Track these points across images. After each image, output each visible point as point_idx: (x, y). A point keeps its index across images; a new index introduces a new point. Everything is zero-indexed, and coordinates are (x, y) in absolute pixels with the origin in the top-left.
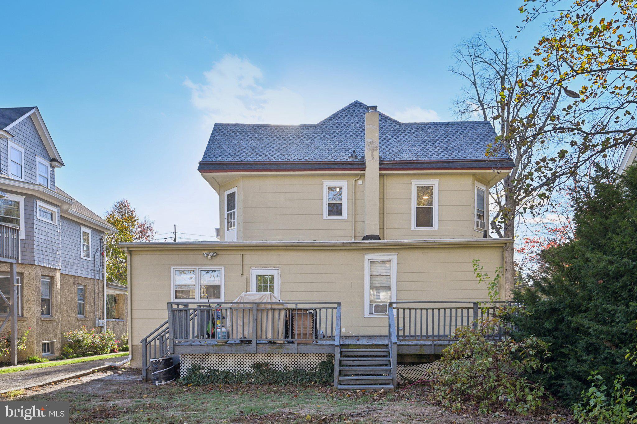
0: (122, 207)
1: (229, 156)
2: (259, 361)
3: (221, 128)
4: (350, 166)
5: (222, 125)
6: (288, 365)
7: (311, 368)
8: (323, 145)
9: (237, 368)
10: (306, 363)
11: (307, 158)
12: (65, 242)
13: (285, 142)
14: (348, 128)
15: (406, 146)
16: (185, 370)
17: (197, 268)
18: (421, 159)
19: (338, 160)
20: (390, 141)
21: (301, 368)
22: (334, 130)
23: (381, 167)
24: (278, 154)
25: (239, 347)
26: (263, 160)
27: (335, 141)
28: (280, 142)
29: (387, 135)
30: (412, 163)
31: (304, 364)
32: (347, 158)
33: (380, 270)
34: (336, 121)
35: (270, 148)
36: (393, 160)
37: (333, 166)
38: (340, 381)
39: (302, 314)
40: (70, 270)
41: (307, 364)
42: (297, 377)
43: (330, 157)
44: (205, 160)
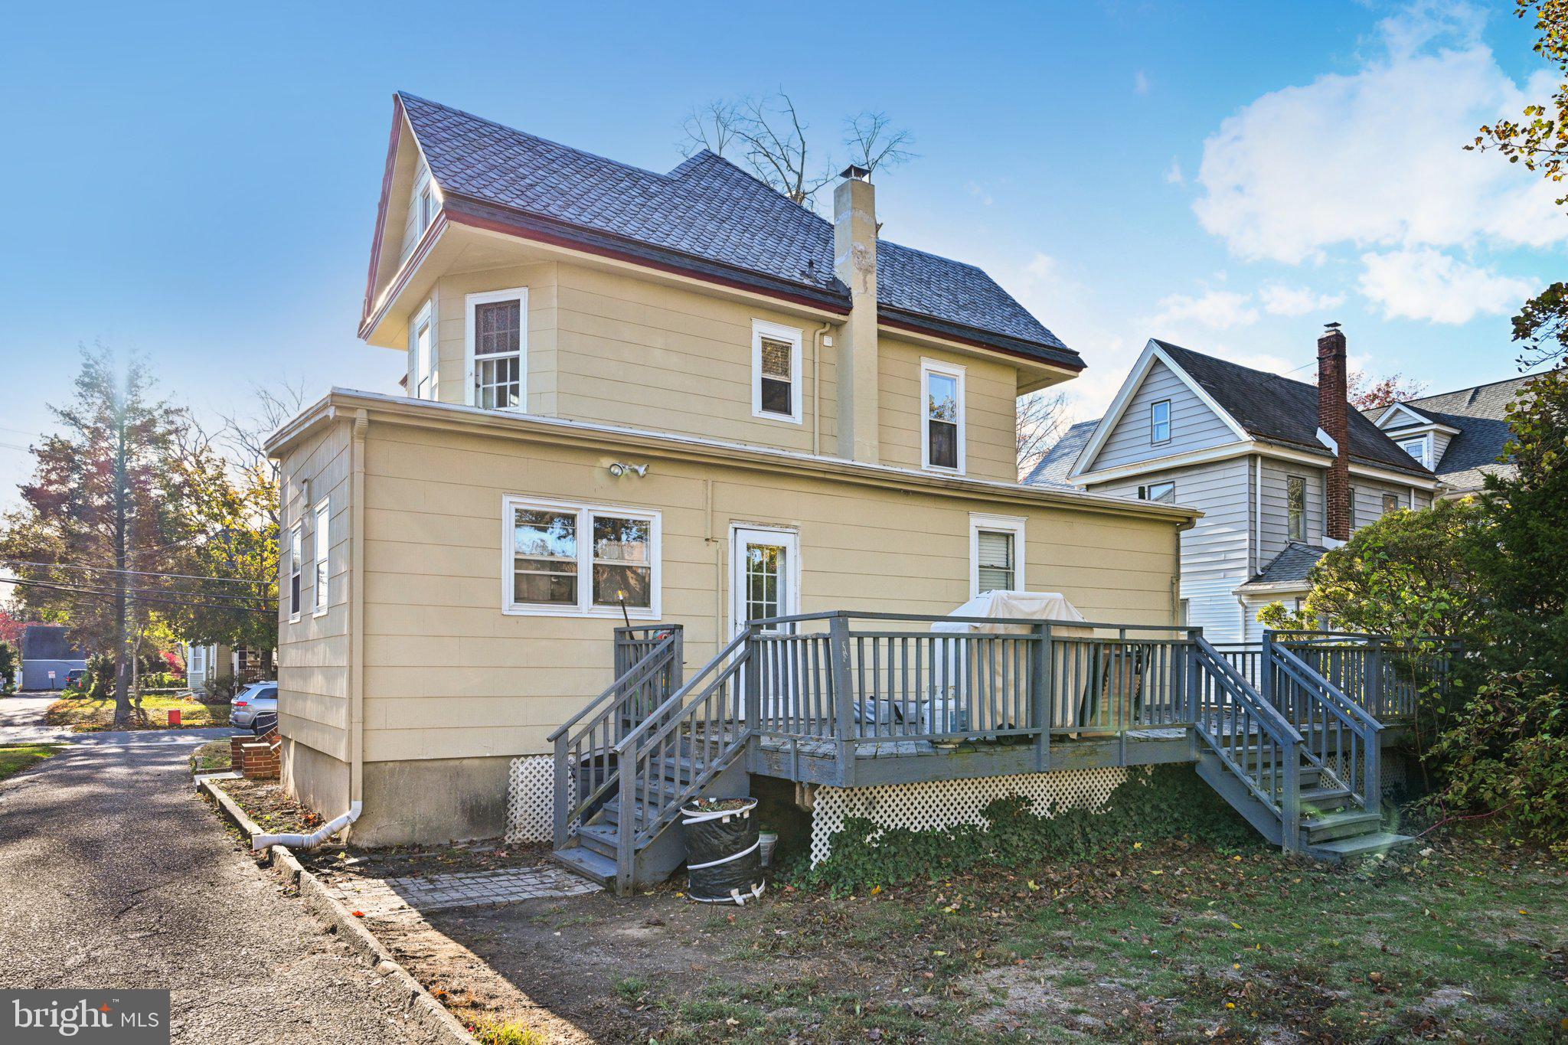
9: (952, 818)
17: (585, 507)
19: (784, 276)
23: (883, 315)
25: (1008, 755)
30: (930, 319)
32: (797, 275)
36: (893, 305)
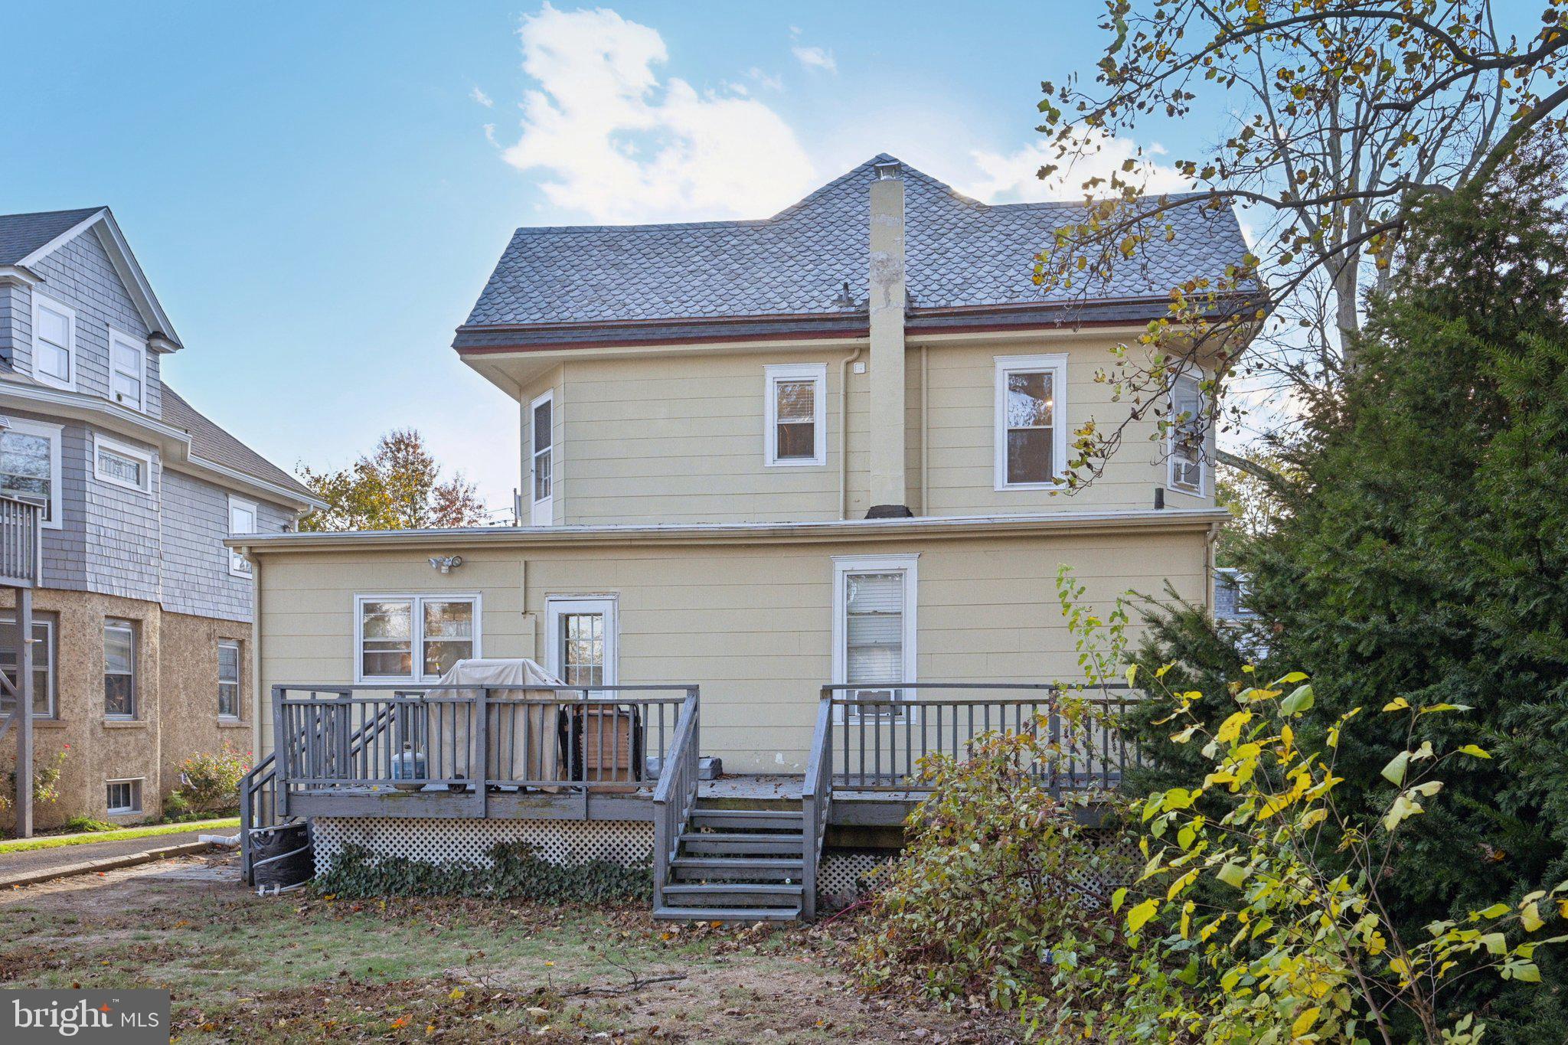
0: (402, 445)
1: (535, 310)
2: (507, 839)
3: (530, 240)
4: (829, 326)
5: (531, 232)
6: (578, 849)
7: (634, 858)
8: (774, 274)
9: (453, 855)
10: (622, 846)
11: (725, 308)
12: (185, 535)
13: (680, 268)
14: (846, 227)
15: (987, 268)
16: (327, 857)
17: (417, 597)
18: (1021, 299)
19: (804, 311)
20: (949, 255)
21: (610, 858)
22: (810, 234)
23: (910, 325)
24: (657, 299)
25: (443, 801)
26: (614, 318)
27: (805, 262)
28: (667, 269)
29: (943, 240)
30: (994, 311)
31: (618, 849)
32: (827, 303)
33: (876, 598)
34: (820, 210)
35: (639, 286)
36: (945, 307)
37: (784, 328)
38: (665, 895)
39: (600, 719)
40: (197, 604)
41: (626, 850)
42: (599, 881)
43: (784, 304)
44: (473, 323)
